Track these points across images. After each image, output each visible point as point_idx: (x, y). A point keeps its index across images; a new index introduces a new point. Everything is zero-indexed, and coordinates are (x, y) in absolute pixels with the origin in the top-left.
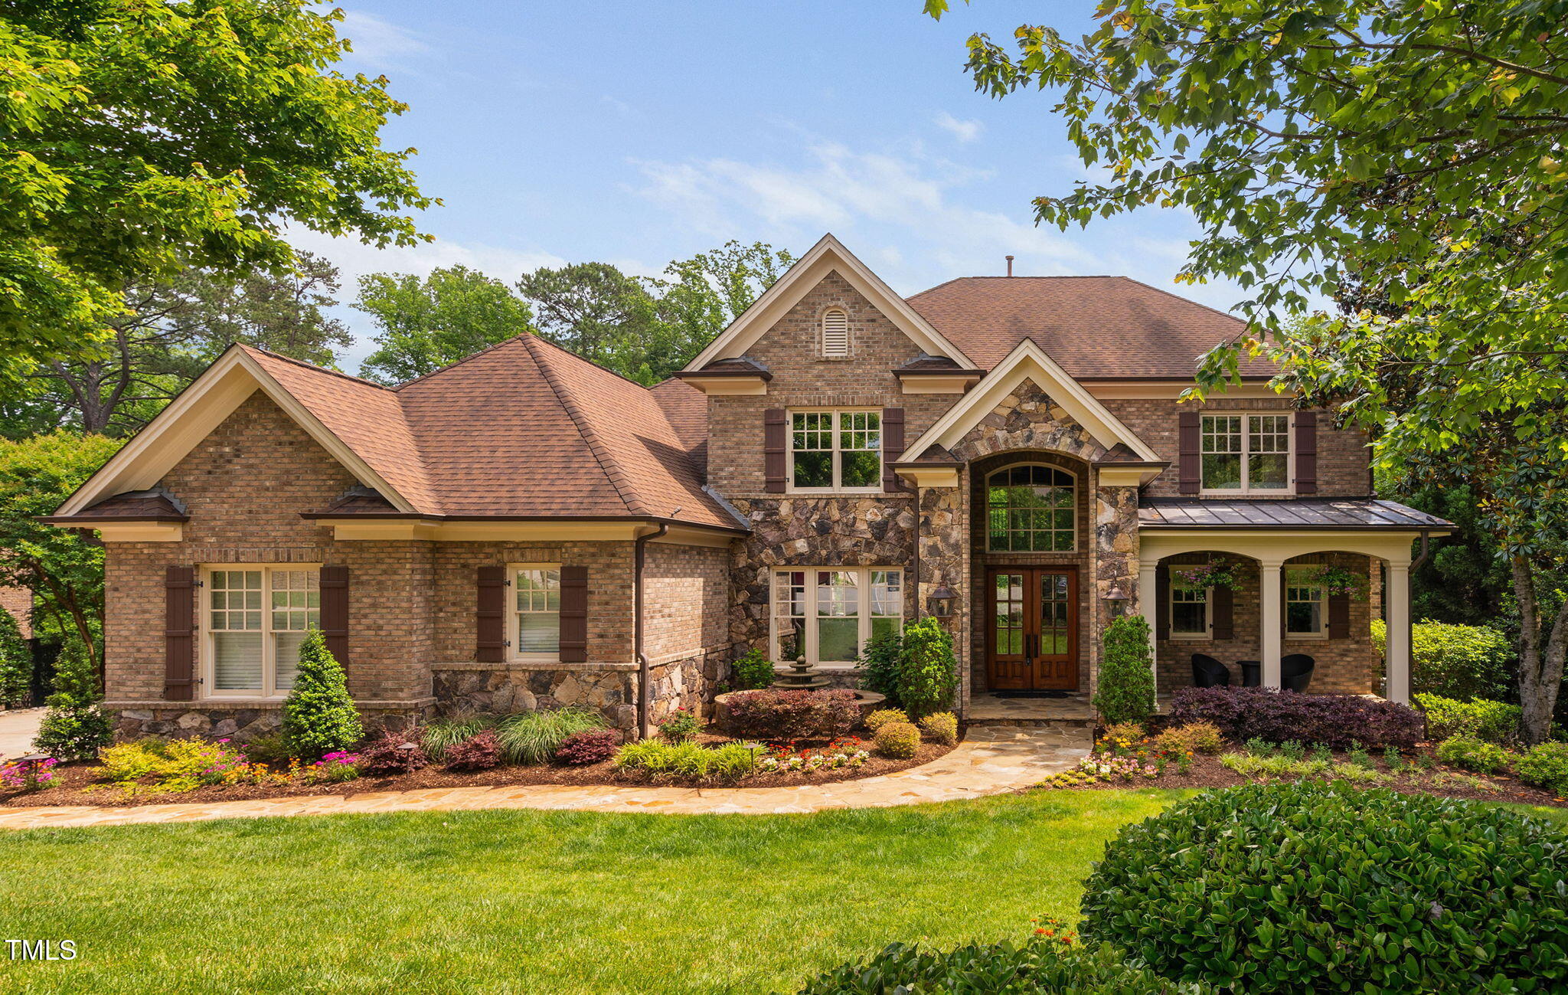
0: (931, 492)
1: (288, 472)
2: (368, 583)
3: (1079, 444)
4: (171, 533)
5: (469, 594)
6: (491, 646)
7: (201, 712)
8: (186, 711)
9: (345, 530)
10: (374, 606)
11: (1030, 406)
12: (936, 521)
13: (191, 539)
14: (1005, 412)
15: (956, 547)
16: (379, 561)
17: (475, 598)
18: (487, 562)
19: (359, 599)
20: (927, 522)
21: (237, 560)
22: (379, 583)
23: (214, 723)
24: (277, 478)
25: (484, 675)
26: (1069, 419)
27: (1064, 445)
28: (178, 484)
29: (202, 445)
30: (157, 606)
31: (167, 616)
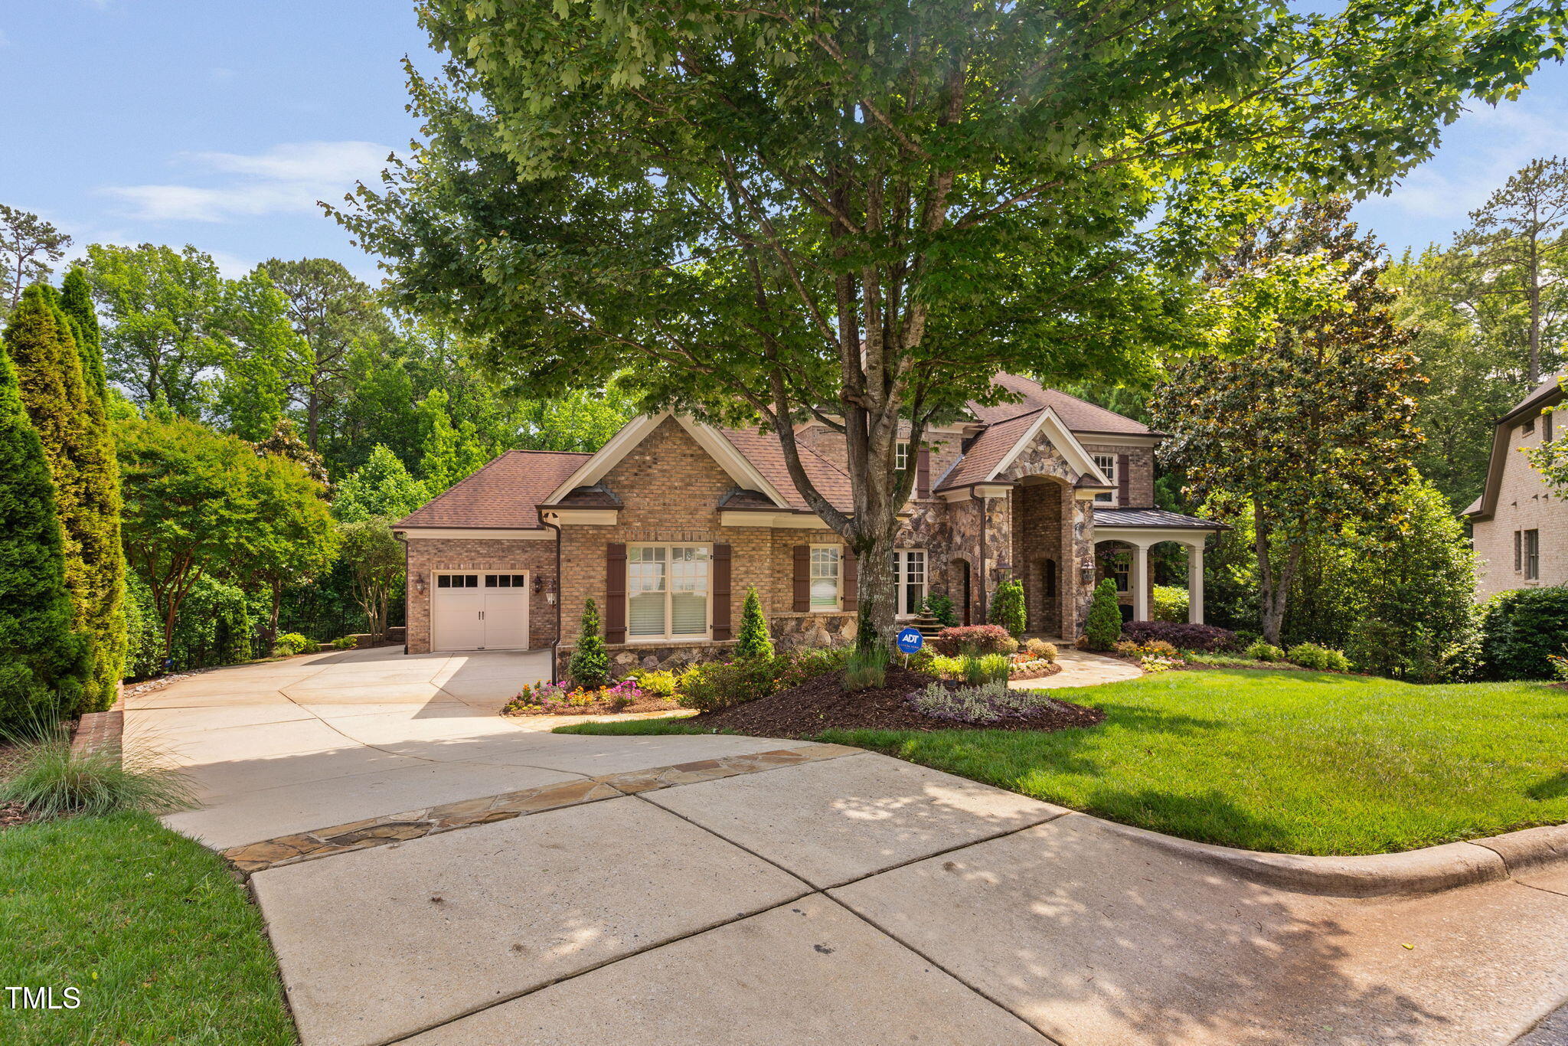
0: (992, 500)
1: (690, 476)
2: (743, 556)
3: (1066, 473)
4: (609, 518)
5: (788, 565)
6: (801, 601)
7: (631, 651)
8: (621, 651)
9: (729, 519)
10: (747, 572)
11: (1041, 448)
12: (995, 520)
13: (622, 523)
14: (1030, 451)
15: (1005, 536)
16: (750, 541)
17: (791, 567)
18: (800, 543)
19: (737, 567)
20: (990, 520)
21: (656, 540)
22: (751, 557)
23: (641, 659)
24: (682, 480)
25: (799, 620)
26: (1061, 457)
27: (1059, 473)
28: (613, 482)
29: (631, 454)
30: (600, 572)
31: (607, 581)
